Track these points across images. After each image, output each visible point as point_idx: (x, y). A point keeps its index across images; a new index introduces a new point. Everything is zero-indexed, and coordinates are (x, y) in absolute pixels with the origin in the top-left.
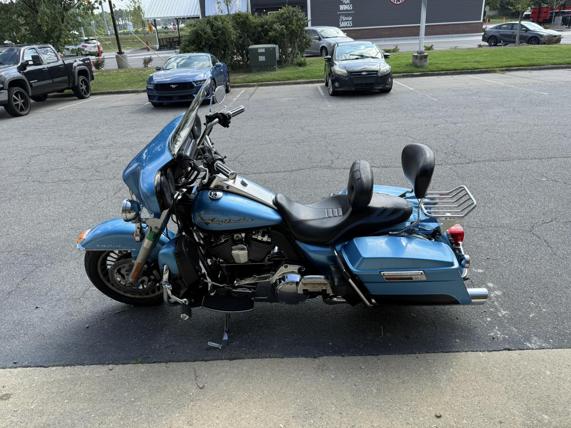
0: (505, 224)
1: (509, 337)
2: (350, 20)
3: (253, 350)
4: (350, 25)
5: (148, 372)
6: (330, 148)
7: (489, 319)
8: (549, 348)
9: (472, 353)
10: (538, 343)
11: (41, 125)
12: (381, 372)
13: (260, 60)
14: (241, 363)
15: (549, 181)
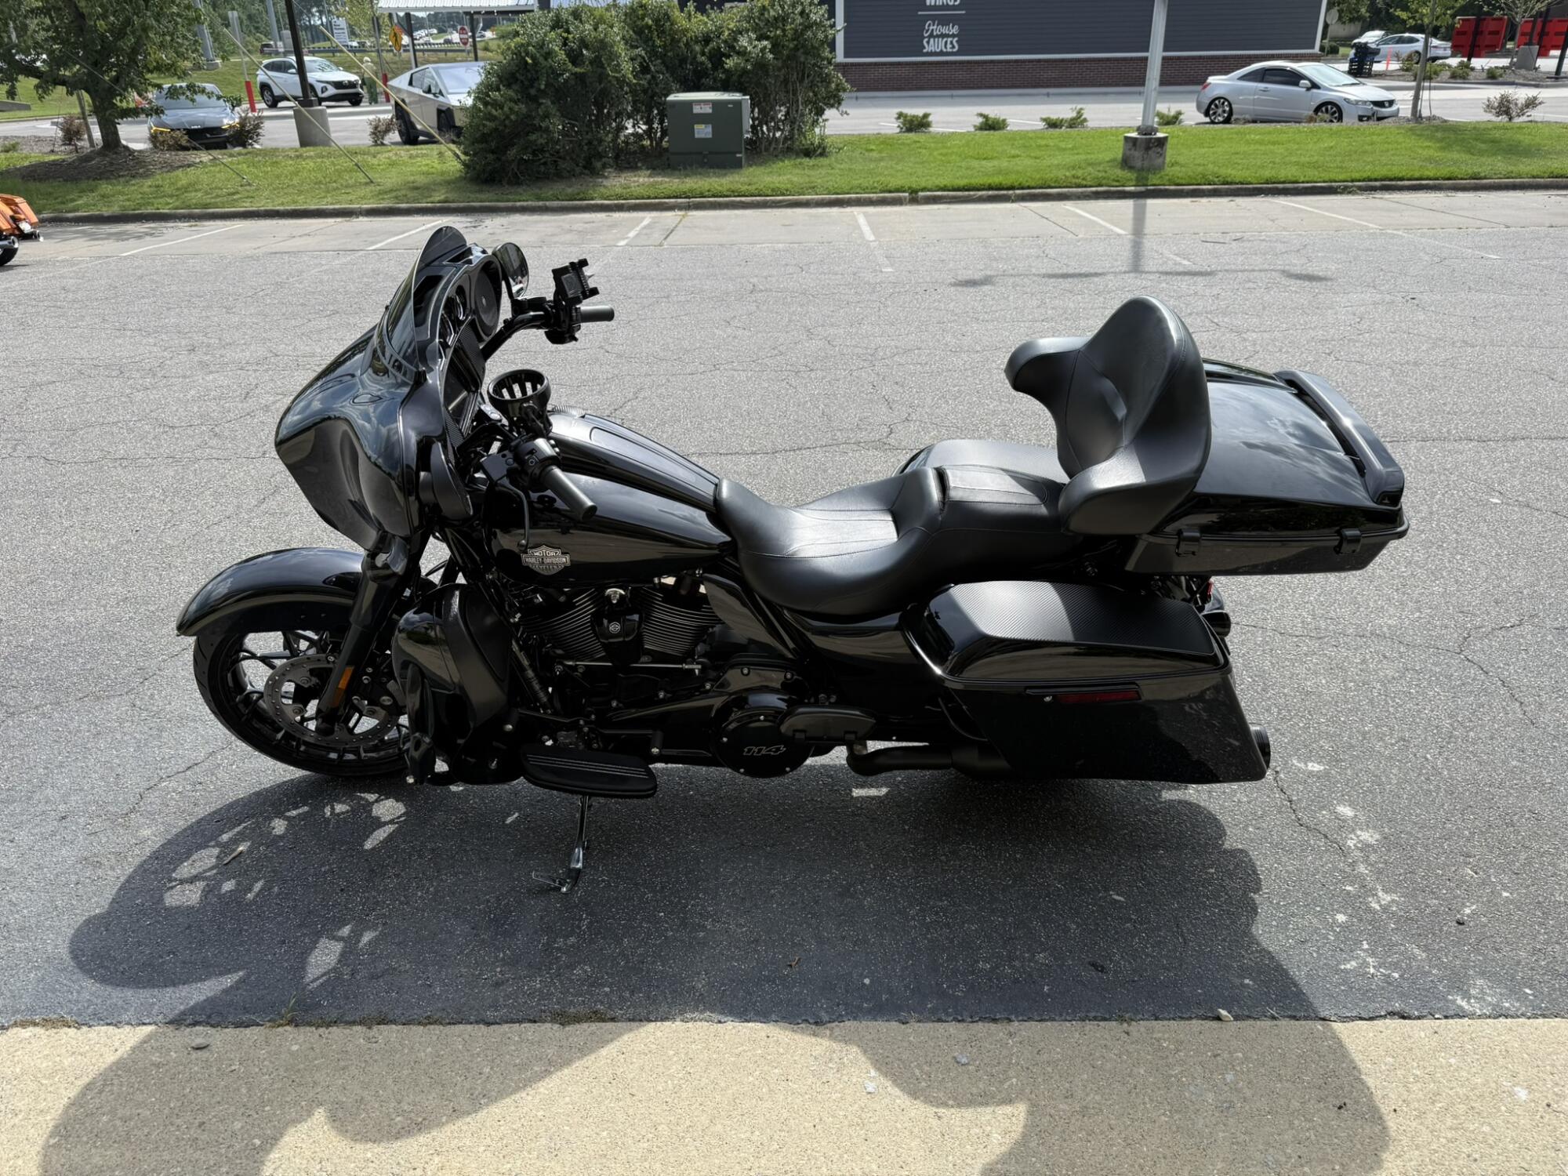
0: (1385, 629)
1: (1401, 976)
2: (953, 36)
3: (632, 993)
4: (953, 47)
5: (312, 1054)
6: (886, 391)
7: (1341, 918)
8: (1523, 1015)
9: (1293, 1022)
10: (1489, 999)
12: (1017, 1077)
13: (696, 136)
14: (593, 1033)
15: (1508, 504)
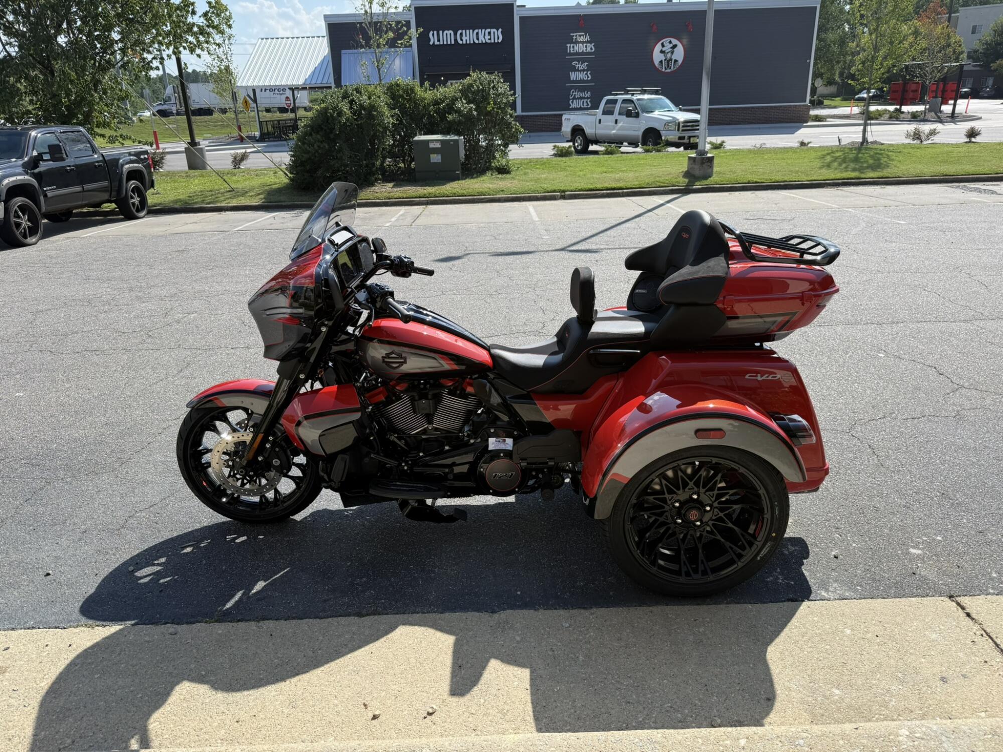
2: (588, 98)
3: (396, 602)
4: (588, 105)
5: (229, 634)
6: (542, 304)
8: (854, 598)
10: (838, 592)
11: (54, 261)
12: (594, 632)
13: (432, 161)
15: (888, 357)
